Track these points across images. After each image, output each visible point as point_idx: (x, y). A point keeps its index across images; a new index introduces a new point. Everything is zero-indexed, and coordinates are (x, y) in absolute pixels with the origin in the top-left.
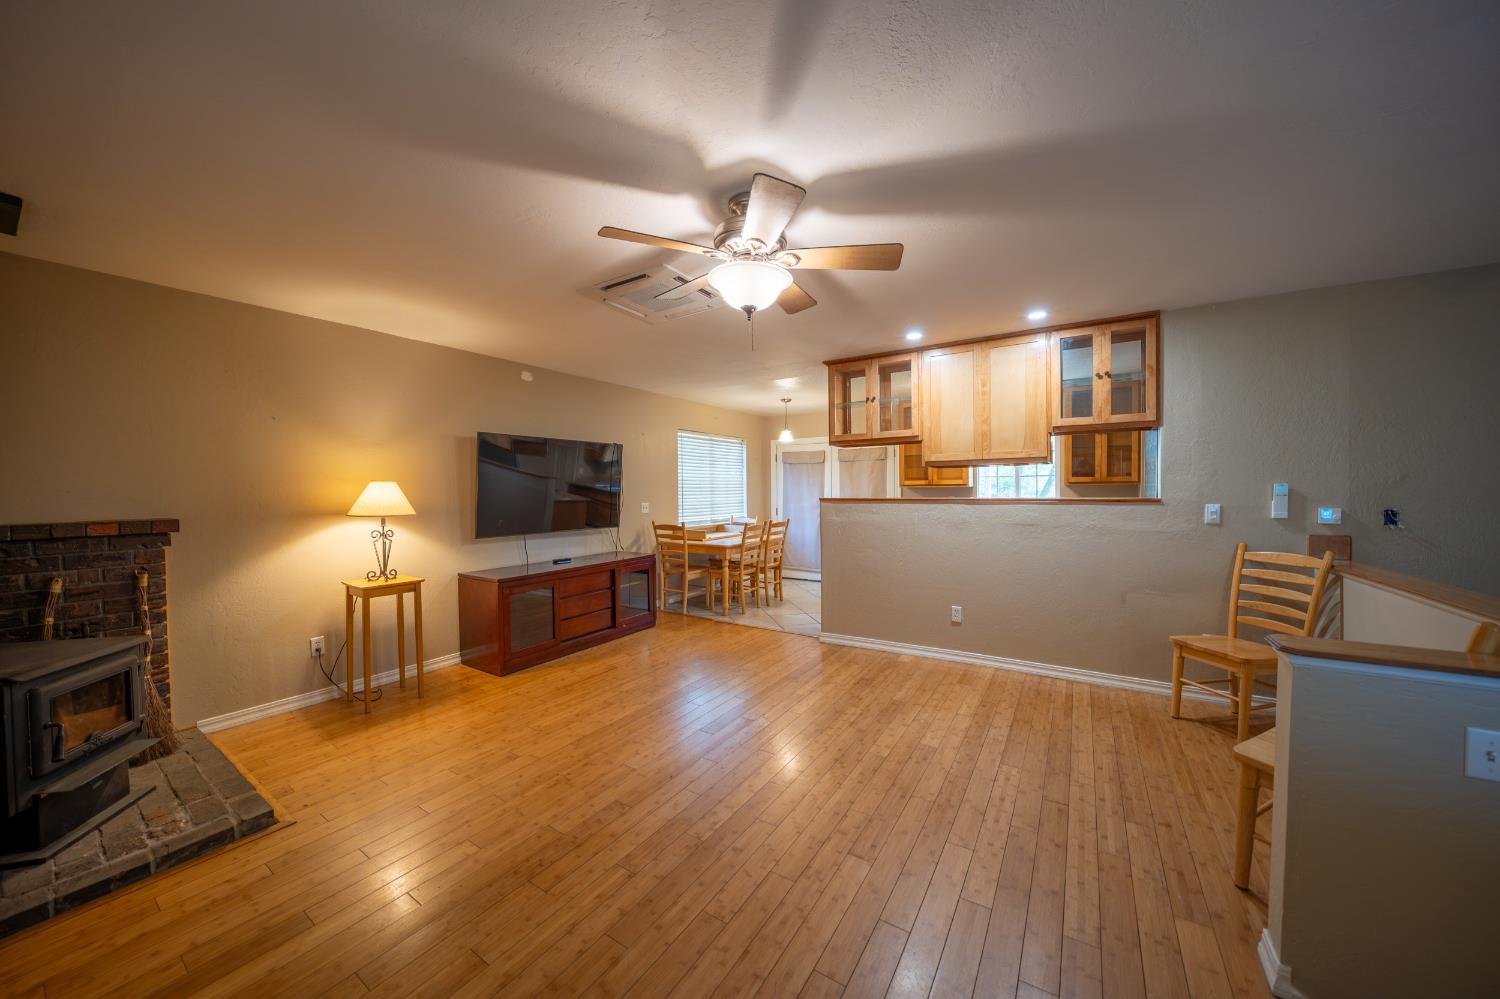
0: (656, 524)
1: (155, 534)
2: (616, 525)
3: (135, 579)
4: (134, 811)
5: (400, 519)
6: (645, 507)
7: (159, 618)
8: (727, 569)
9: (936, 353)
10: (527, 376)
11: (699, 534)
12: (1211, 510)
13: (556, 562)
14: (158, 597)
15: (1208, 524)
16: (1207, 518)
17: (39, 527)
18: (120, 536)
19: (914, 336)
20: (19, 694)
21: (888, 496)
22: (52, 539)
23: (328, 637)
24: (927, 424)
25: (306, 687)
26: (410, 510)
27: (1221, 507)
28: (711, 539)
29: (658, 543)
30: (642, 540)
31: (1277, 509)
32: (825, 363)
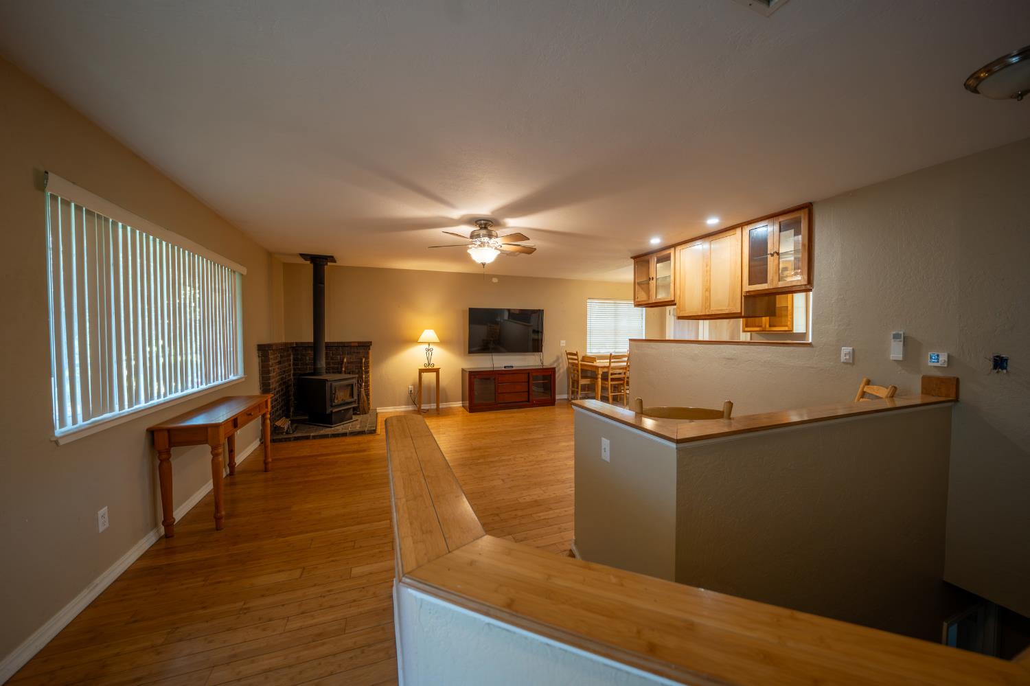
0: (568, 352)
1: (366, 346)
2: (541, 351)
3: (362, 360)
4: (350, 424)
5: (434, 343)
6: (563, 343)
7: (367, 372)
8: (600, 380)
9: (698, 242)
10: (495, 280)
11: (593, 359)
12: (846, 350)
13: (505, 367)
14: (367, 366)
15: (844, 363)
16: (843, 358)
17: (342, 343)
18: (359, 346)
19: (655, 241)
20: (329, 383)
21: (667, 338)
22: (344, 346)
23: (414, 387)
24: (678, 293)
25: (407, 404)
26: (437, 340)
27: (853, 349)
28: (599, 363)
29: (569, 363)
30: (560, 360)
31: (896, 351)
32: (632, 258)
